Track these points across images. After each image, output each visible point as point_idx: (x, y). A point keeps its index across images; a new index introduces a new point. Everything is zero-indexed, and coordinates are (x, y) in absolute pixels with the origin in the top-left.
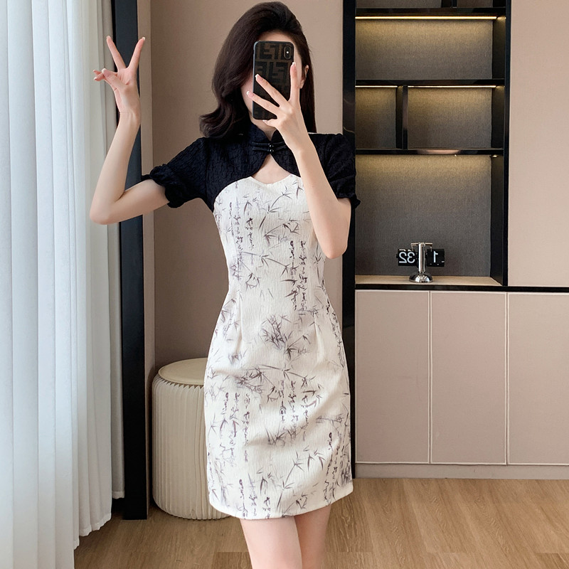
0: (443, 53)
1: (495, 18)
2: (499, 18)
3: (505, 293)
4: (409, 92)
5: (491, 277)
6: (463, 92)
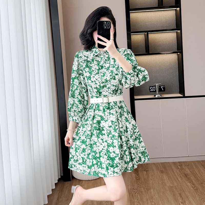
0: (160, 21)
1: (176, 9)
2: (178, 9)
3: (184, 98)
4: (149, 34)
5: (179, 93)
6: (167, 33)
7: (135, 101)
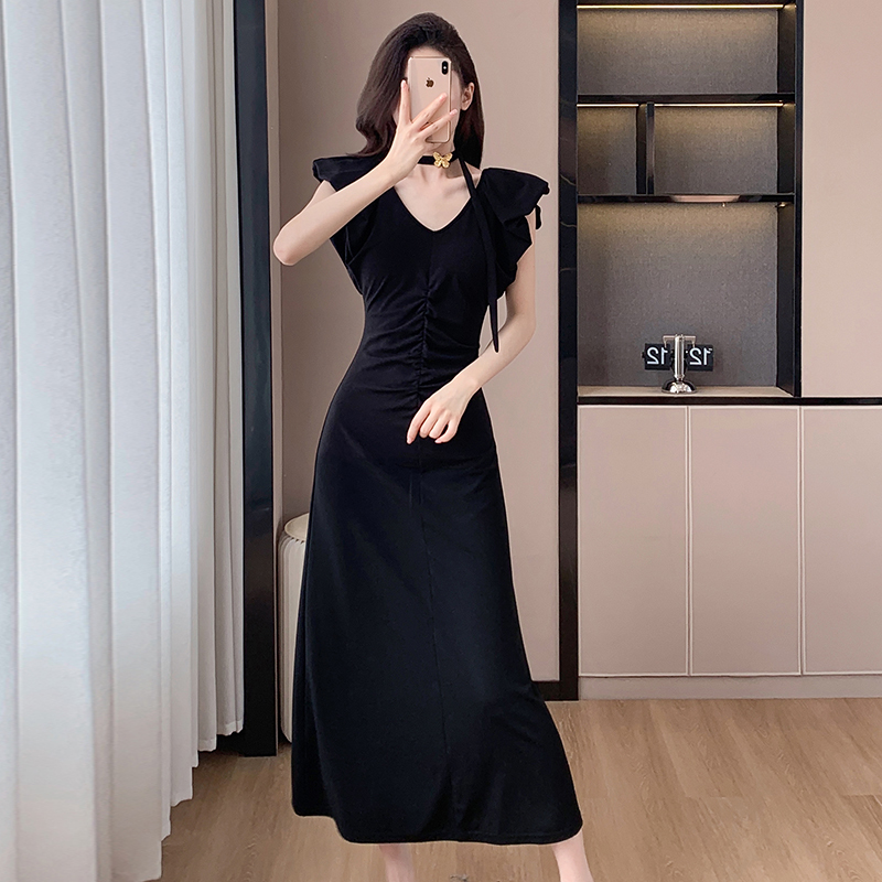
0: (706, 56)
1: (781, 6)
2: (787, 7)
3: (797, 407)
4: (656, 112)
5: (777, 386)
6: (736, 112)
7: (580, 407)
